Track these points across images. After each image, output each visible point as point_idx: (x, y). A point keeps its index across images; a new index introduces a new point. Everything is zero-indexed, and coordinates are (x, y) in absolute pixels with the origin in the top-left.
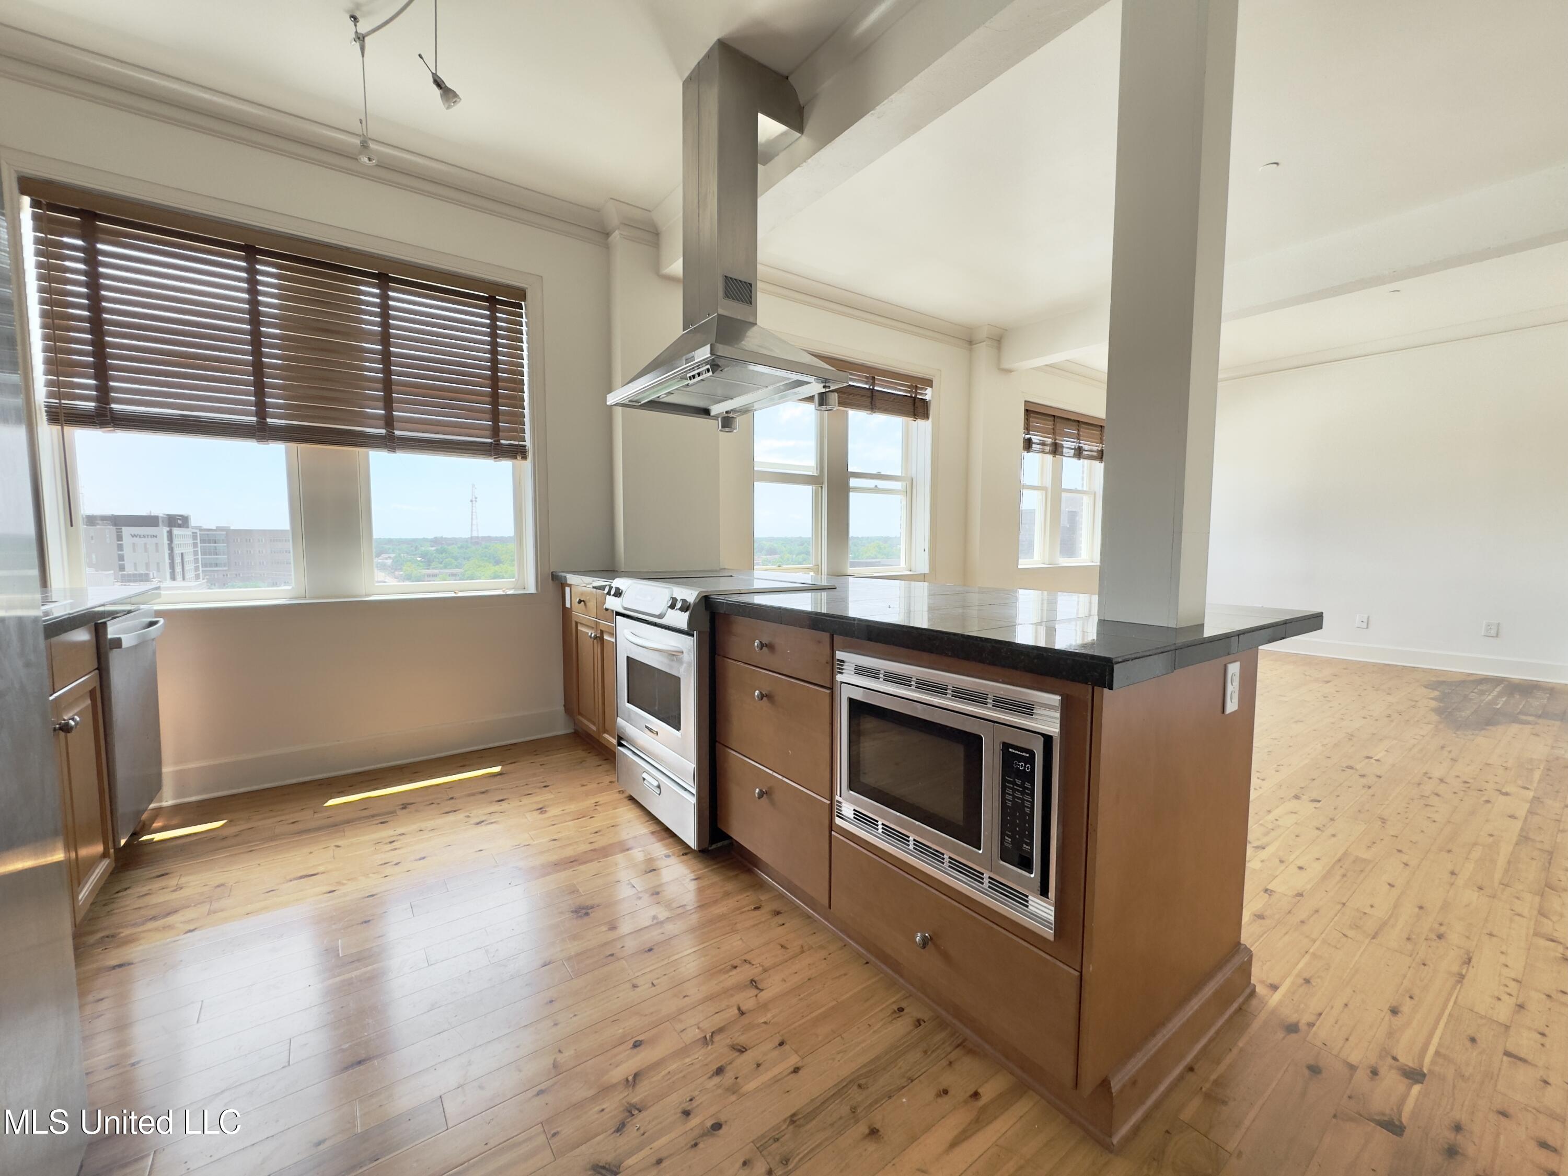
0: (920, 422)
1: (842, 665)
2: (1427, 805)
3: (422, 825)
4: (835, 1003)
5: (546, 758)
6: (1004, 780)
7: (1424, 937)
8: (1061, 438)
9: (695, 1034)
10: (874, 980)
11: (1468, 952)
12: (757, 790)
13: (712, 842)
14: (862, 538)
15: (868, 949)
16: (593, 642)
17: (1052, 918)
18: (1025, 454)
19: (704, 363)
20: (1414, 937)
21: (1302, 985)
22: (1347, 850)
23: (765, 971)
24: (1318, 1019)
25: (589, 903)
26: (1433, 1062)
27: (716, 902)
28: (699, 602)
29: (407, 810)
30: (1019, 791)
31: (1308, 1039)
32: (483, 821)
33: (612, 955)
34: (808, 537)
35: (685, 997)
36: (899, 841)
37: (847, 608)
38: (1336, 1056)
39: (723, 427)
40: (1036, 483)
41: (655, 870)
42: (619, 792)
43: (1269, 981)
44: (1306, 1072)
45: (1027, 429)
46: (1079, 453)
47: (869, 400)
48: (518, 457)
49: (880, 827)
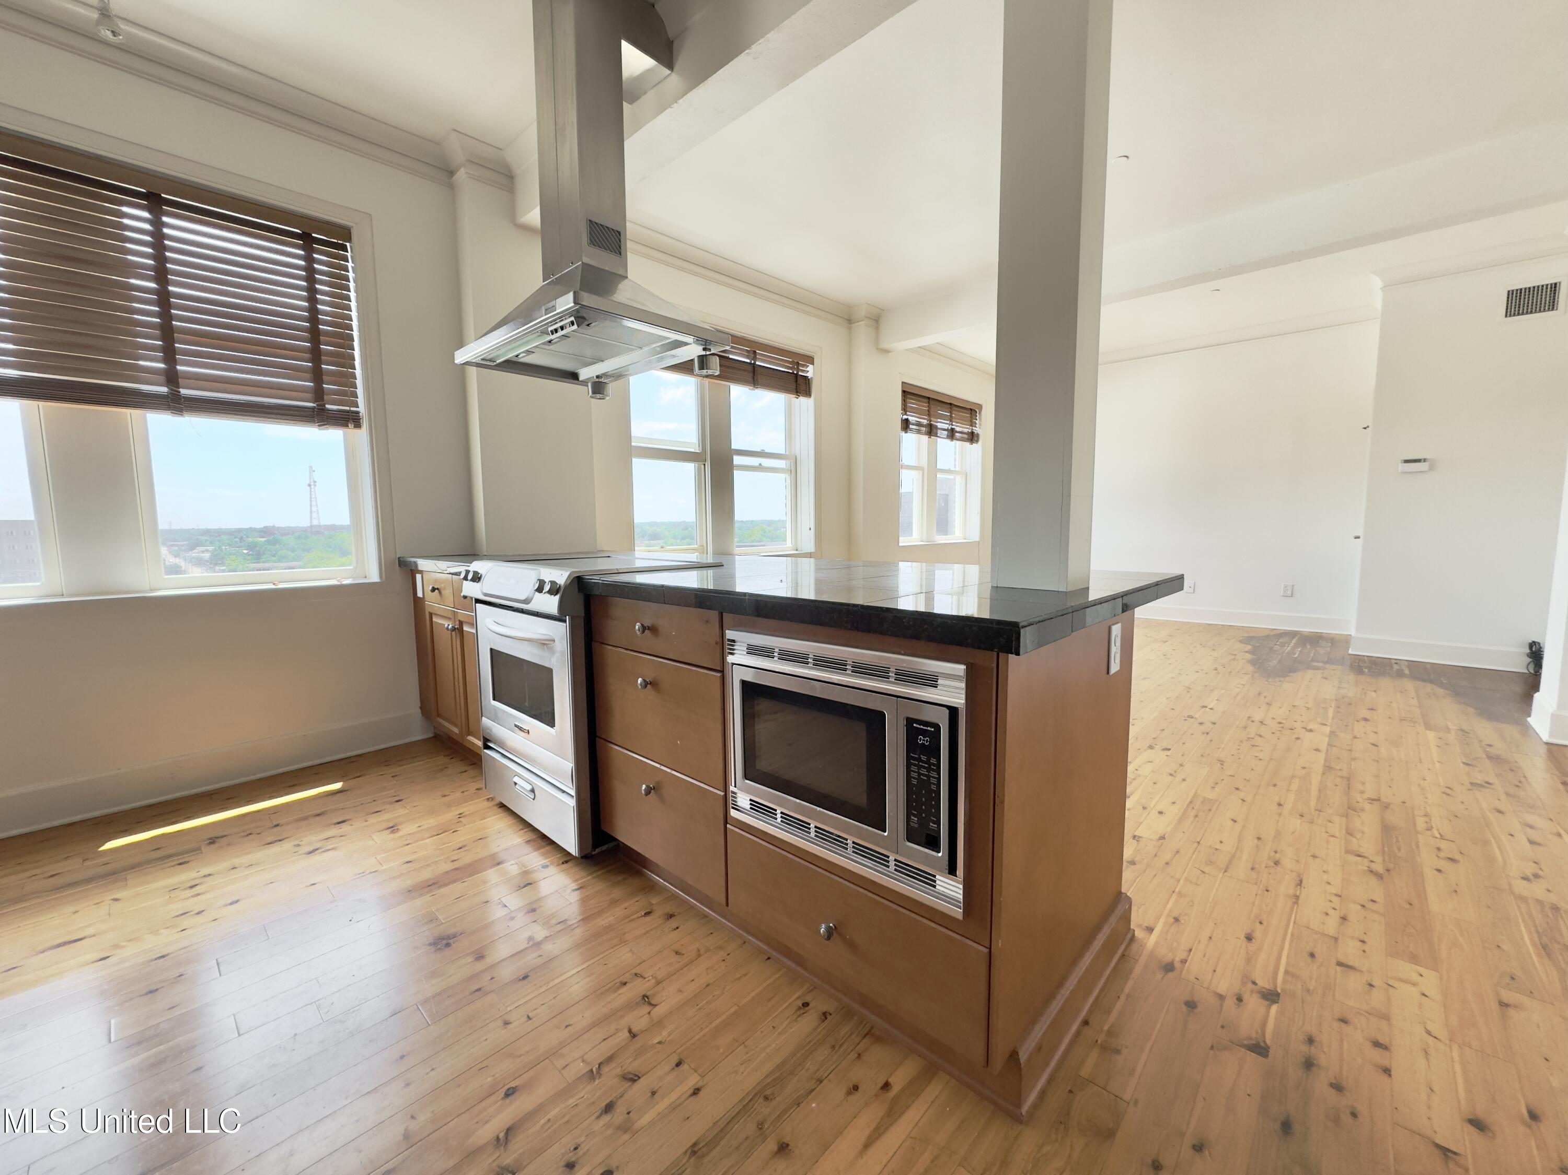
0: (803, 400)
1: (733, 646)
2: (1253, 746)
3: (237, 861)
4: (735, 1008)
5: (399, 769)
6: (909, 758)
7: (1264, 865)
8: (935, 420)
9: (580, 1068)
10: (777, 976)
11: (1299, 875)
12: (644, 787)
13: (595, 846)
14: (747, 521)
15: (768, 944)
16: (451, 634)
17: (961, 897)
18: (903, 434)
19: (567, 314)
20: (1257, 866)
21: (1173, 923)
22: (1196, 792)
23: (659, 983)
24: (1189, 955)
25: (452, 931)
26: (1284, 982)
27: (601, 912)
28: (570, 583)
29: (216, 845)
30: (924, 768)
31: (1182, 977)
32: (317, 849)
33: (479, 990)
34: (692, 521)
35: (567, 1026)
36: (800, 829)
37: (734, 585)
38: (1208, 988)
39: (594, 393)
40: (913, 463)
41: (530, 884)
42: (488, 799)
43: (1146, 924)
44: (1184, 1008)
45: (905, 409)
46: (952, 434)
47: (751, 375)
48: (350, 425)
49: (779, 816)
